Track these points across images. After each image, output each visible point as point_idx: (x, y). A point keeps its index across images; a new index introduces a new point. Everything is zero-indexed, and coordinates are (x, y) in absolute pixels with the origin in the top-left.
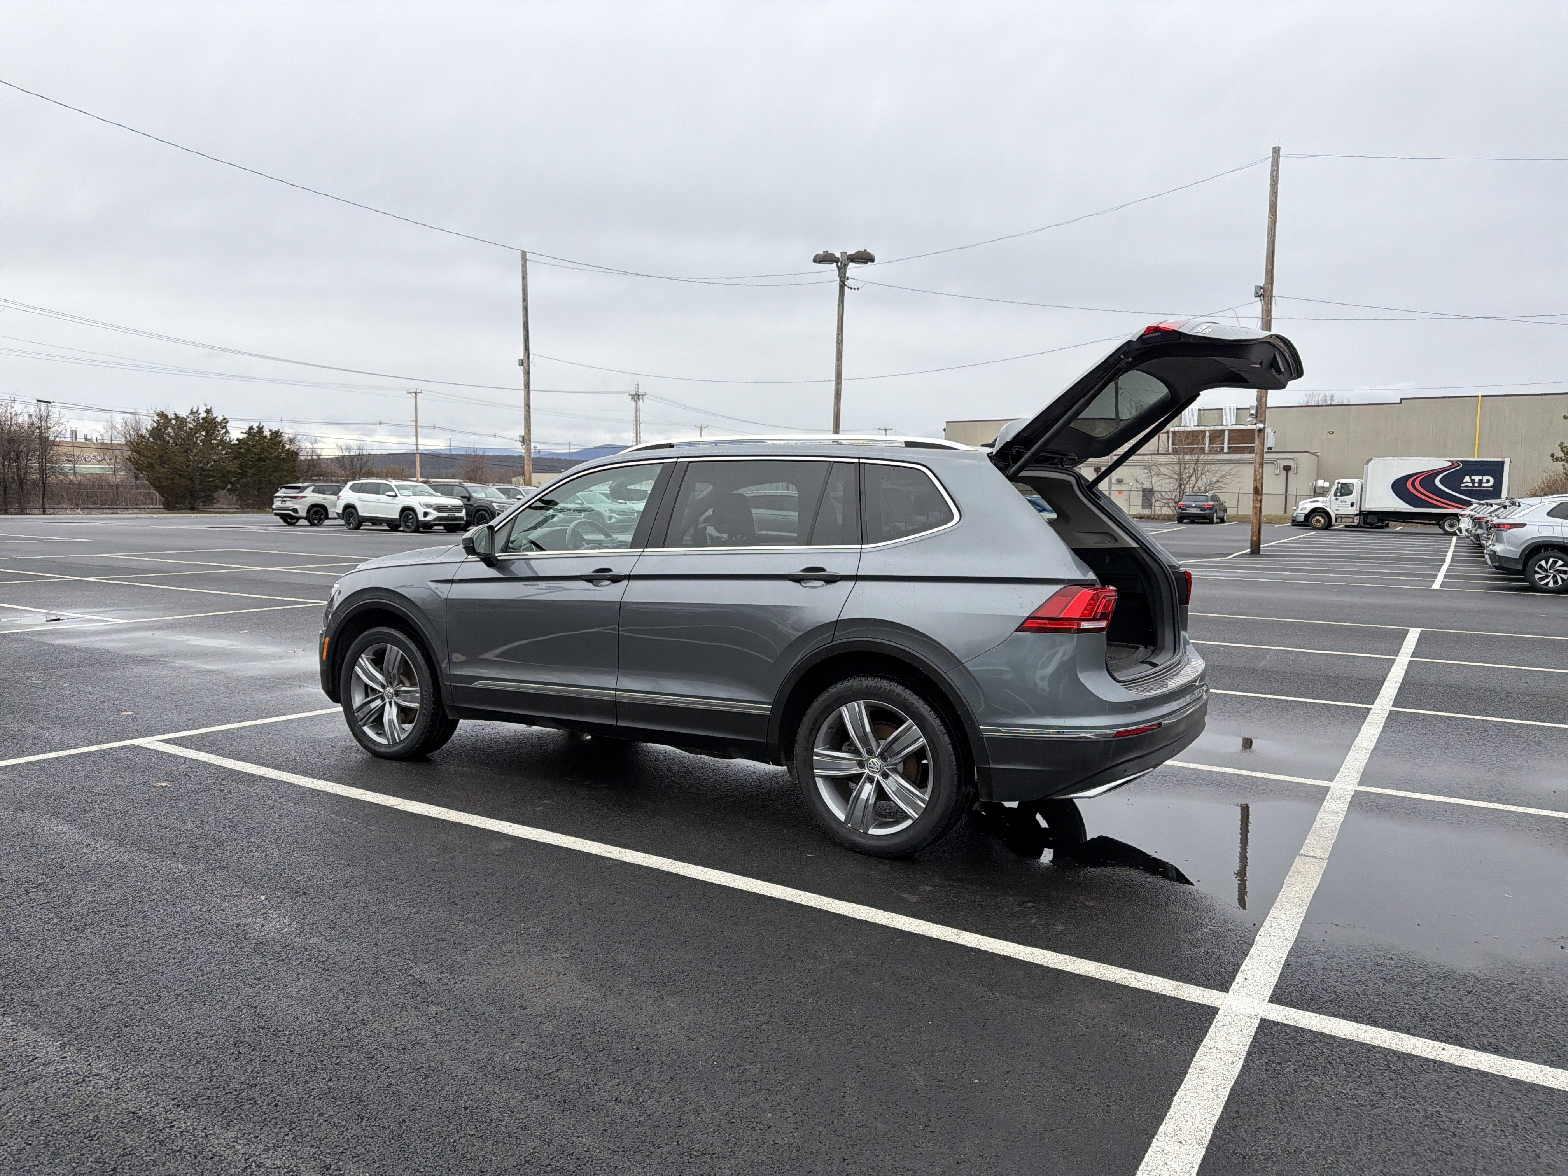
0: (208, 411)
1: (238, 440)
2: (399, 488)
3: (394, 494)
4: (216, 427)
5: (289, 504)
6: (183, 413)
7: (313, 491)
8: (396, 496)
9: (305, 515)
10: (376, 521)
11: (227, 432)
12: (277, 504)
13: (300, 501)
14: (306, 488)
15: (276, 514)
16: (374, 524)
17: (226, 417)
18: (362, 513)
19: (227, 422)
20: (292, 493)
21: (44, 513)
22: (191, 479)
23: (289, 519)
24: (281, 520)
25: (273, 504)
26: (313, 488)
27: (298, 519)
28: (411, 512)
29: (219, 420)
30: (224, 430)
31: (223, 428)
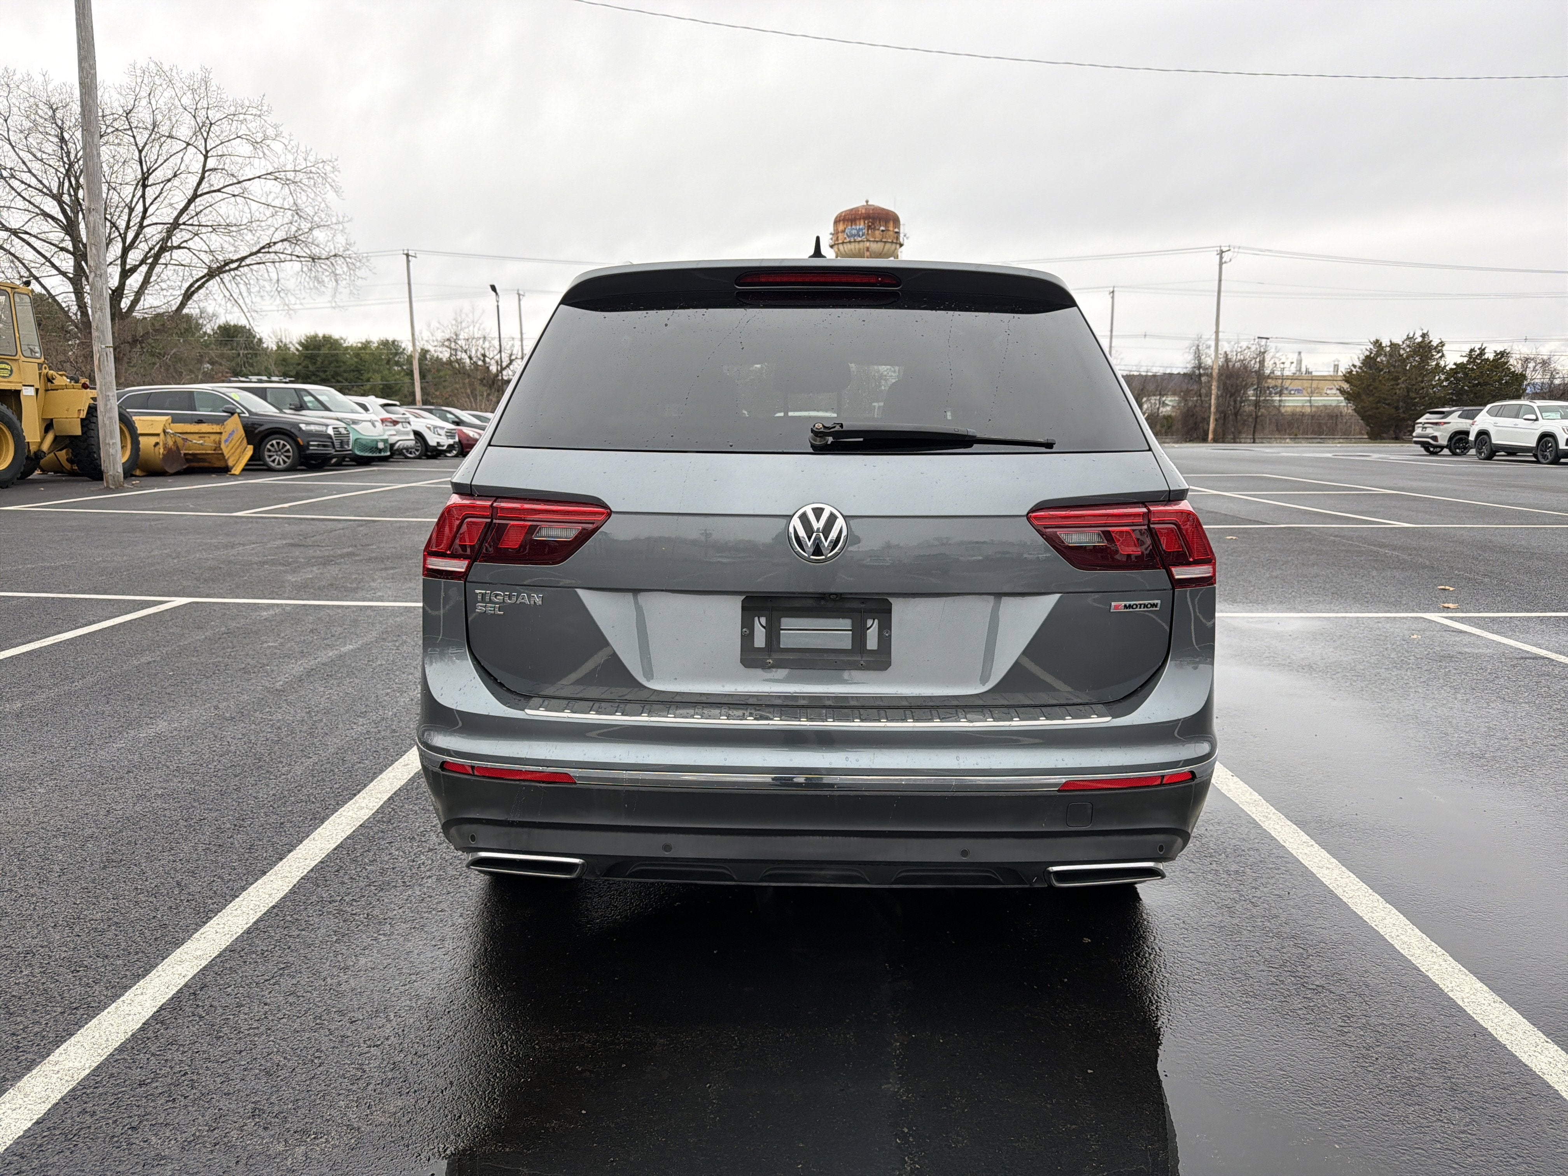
0: (1424, 336)
1: (1455, 364)
2: (1542, 409)
3: (1534, 417)
4: (1430, 351)
5: (1430, 431)
6: (1398, 340)
7: (1460, 417)
8: (1537, 420)
9: (1445, 443)
10: (1512, 451)
11: (1443, 356)
12: (1418, 431)
13: (1441, 427)
14: (1450, 413)
15: (1416, 442)
16: (1509, 454)
17: (1443, 340)
18: (1495, 440)
19: (1443, 346)
20: (1434, 418)
21: (1254, 442)
22: (1397, 408)
23: (1431, 448)
24: (1422, 449)
25: (1413, 430)
26: (1459, 413)
27: (1442, 447)
28: (1549, 439)
29: (1434, 343)
30: (1440, 354)
31: (1438, 352)
